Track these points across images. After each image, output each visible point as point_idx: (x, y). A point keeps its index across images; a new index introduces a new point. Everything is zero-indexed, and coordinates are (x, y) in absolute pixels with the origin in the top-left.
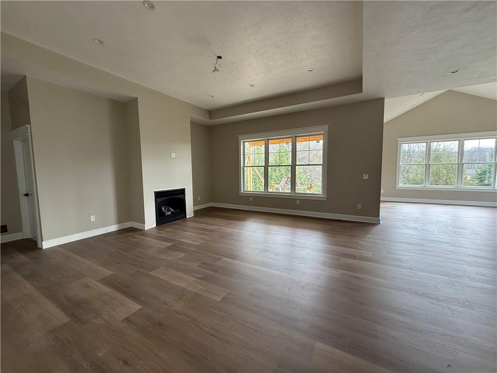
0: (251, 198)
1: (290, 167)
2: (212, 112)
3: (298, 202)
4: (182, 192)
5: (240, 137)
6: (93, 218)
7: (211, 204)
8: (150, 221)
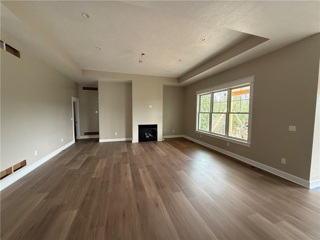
0: (201, 135)
1: (225, 114)
2: (179, 79)
3: (228, 144)
4: (156, 126)
5: (197, 92)
6: (116, 134)
7: (183, 136)
8: (135, 139)
